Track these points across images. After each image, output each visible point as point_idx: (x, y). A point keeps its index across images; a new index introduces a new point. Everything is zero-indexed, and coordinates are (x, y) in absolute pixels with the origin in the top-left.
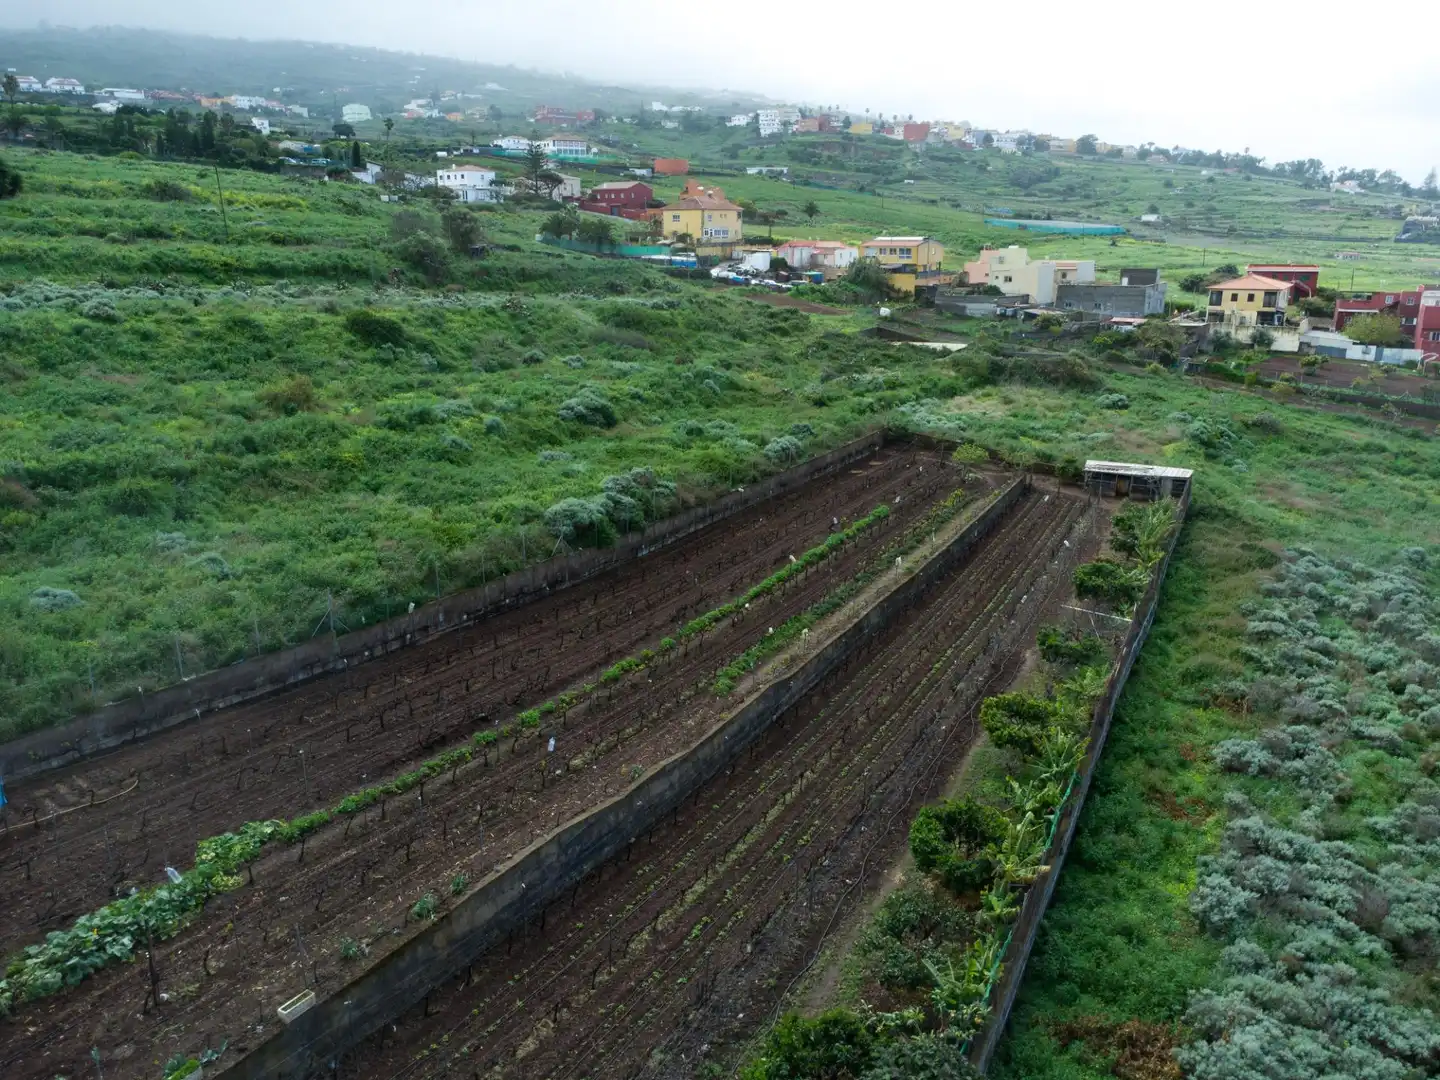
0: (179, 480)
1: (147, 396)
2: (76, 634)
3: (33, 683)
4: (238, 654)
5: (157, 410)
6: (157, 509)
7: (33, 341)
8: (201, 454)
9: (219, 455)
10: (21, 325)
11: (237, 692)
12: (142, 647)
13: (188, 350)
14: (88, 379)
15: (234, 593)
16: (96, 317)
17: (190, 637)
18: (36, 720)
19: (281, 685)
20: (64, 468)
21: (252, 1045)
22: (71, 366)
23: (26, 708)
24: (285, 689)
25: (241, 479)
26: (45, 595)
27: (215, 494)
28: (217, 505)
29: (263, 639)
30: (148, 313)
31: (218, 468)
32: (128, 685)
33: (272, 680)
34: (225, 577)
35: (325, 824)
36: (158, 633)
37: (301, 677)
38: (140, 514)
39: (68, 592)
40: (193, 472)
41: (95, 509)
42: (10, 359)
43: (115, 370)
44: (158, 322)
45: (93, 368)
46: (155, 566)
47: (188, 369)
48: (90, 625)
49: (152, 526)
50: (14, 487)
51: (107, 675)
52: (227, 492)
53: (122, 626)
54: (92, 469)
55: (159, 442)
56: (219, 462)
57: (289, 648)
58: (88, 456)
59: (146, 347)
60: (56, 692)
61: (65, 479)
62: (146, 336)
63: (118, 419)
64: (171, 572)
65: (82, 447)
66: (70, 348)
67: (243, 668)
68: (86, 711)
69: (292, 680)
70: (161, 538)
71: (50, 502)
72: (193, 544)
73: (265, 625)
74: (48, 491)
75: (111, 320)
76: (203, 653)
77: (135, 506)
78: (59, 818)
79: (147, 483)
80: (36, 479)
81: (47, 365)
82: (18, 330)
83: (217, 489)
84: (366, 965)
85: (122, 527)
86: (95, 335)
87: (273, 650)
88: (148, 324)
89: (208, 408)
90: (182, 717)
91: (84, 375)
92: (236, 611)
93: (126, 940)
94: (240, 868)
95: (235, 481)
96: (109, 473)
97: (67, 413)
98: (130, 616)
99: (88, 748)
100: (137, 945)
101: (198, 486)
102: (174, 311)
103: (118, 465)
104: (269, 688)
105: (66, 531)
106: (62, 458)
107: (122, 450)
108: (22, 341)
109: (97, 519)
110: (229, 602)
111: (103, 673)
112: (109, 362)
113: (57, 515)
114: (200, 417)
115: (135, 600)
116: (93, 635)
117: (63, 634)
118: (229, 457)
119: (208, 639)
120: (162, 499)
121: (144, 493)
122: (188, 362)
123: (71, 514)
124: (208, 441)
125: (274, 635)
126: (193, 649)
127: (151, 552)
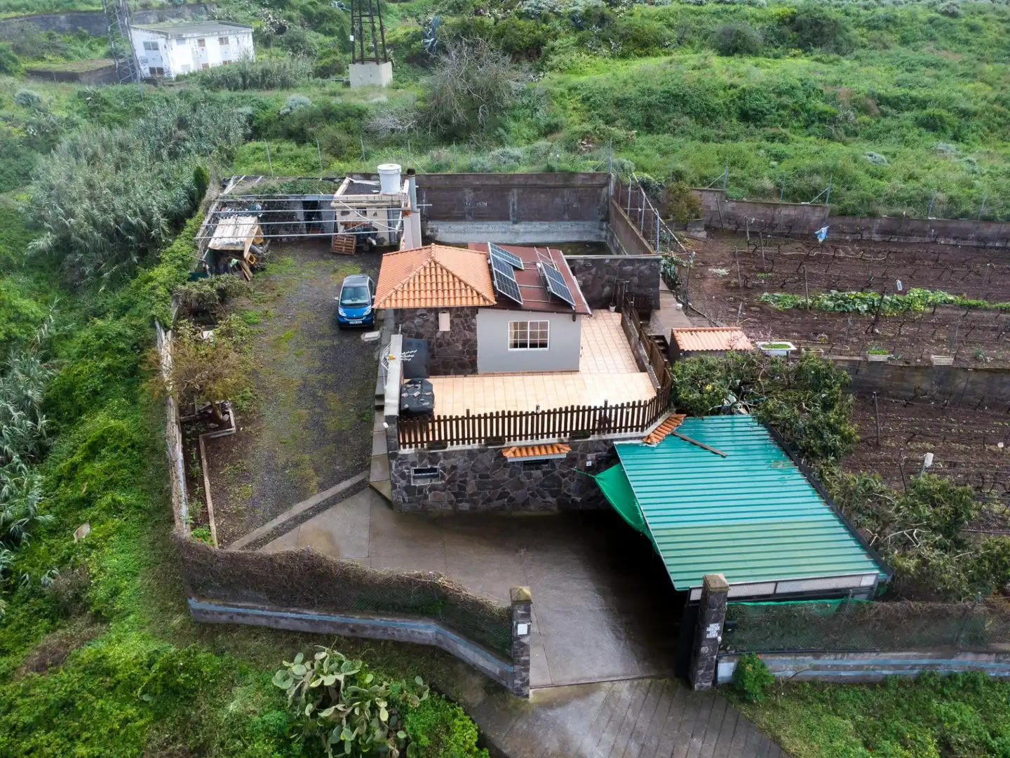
0: (964, 116)
1: (960, 67)
2: (880, 178)
3: (854, 193)
4: (965, 215)
5: (964, 75)
6: (944, 130)
7: (902, 25)
8: (984, 103)
9: (997, 107)
10: (899, 15)
11: (955, 238)
12: (913, 192)
13: (998, 41)
14: (927, 51)
15: (977, 182)
16: (945, 13)
17: (941, 196)
18: (849, 211)
19: (982, 244)
20: (897, 97)
21: (913, 364)
22: (919, 43)
23: (846, 202)
24: (984, 248)
25: (1005, 125)
26: (871, 156)
27: (984, 131)
28: (982, 138)
29: (985, 210)
30: (980, 13)
31: (992, 115)
32: (897, 210)
33: (978, 239)
34: (974, 172)
35: (986, 309)
36: (925, 189)
37: (997, 245)
38: (933, 131)
39: (883, 157)
40: (975, 114)
41: (909, 123)
42: (885, 35)
43: (945, 49)
44: (985, 20)
45: (932, 45)
46: (933, 158)
47: (993, 54)
48: (890, 175)
49: (938, 137)
50: (870, 102)
51: (889, 202)
52: (992, 131)
53: (905, 181)
54: (914, 100)
55: (960, 92)
56: (994, 111)
57: (998, 222)
58: (914, 93)
59: (971, 36)
60: (863, 201)
61: (896, 104)
62: (973, 29)
63: (938, 77)
64: (942, 162)
65: (911, 88)
66: (922, 31)
67: (965, 224)
68: (873, 215)
69: (991, 244)
70: (941, 145)
71: (885, 115)
72: (960, 153)
73: (990, 203)
74: (885, 108)
75: (954, 15)
76: (945, 207)
77: (932, 125)
78: (845, 257)
79: (944, 113)
80: (882, 100)
81: (904, 41)
82: (896, 17)
83: (985, 128)
84: (985, 366)
85: (920, 136)
86: (941, 25)
87: (989, 220)
88: (978, 21)
89: (998, 79)
90: (919, 239)
91: (925, 50)
92: (973, 191)
93: (865, 306)
94: (929, 305)
95: (1000, 125)
96: (923, 104)
97: (907, 70)
98: (911, 177)
99: (866, 236)
100: (868, 311)
101: (974, 123)
102: (999, 13)
103: (930, 101)
104: (975, 243)
105: (889, 131)
106: (899, 92)
107: (934, 93)
108: (895, 24)
109: (908, 128)
110: (972, 186)
111: (888, 200)
112: (943, 44)
113: (887, 122)
114: (991, 84)
115: (918, 171)
116: (889, 180)
117: (873, 175)
118: (1003, 109)
119: (951, 199)
120: (950, 125)
121: (941, 118)
122: (995, 50)
123: (894, 123)
124: (992, 96)
125: (993, 211)
126: (941, 203)
127: (934, 152)
